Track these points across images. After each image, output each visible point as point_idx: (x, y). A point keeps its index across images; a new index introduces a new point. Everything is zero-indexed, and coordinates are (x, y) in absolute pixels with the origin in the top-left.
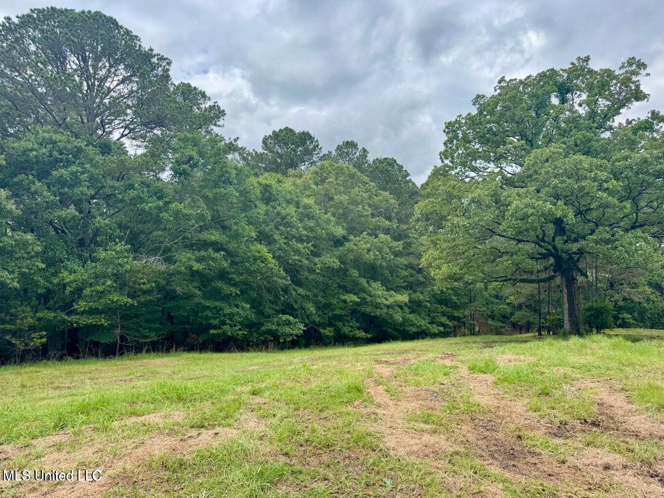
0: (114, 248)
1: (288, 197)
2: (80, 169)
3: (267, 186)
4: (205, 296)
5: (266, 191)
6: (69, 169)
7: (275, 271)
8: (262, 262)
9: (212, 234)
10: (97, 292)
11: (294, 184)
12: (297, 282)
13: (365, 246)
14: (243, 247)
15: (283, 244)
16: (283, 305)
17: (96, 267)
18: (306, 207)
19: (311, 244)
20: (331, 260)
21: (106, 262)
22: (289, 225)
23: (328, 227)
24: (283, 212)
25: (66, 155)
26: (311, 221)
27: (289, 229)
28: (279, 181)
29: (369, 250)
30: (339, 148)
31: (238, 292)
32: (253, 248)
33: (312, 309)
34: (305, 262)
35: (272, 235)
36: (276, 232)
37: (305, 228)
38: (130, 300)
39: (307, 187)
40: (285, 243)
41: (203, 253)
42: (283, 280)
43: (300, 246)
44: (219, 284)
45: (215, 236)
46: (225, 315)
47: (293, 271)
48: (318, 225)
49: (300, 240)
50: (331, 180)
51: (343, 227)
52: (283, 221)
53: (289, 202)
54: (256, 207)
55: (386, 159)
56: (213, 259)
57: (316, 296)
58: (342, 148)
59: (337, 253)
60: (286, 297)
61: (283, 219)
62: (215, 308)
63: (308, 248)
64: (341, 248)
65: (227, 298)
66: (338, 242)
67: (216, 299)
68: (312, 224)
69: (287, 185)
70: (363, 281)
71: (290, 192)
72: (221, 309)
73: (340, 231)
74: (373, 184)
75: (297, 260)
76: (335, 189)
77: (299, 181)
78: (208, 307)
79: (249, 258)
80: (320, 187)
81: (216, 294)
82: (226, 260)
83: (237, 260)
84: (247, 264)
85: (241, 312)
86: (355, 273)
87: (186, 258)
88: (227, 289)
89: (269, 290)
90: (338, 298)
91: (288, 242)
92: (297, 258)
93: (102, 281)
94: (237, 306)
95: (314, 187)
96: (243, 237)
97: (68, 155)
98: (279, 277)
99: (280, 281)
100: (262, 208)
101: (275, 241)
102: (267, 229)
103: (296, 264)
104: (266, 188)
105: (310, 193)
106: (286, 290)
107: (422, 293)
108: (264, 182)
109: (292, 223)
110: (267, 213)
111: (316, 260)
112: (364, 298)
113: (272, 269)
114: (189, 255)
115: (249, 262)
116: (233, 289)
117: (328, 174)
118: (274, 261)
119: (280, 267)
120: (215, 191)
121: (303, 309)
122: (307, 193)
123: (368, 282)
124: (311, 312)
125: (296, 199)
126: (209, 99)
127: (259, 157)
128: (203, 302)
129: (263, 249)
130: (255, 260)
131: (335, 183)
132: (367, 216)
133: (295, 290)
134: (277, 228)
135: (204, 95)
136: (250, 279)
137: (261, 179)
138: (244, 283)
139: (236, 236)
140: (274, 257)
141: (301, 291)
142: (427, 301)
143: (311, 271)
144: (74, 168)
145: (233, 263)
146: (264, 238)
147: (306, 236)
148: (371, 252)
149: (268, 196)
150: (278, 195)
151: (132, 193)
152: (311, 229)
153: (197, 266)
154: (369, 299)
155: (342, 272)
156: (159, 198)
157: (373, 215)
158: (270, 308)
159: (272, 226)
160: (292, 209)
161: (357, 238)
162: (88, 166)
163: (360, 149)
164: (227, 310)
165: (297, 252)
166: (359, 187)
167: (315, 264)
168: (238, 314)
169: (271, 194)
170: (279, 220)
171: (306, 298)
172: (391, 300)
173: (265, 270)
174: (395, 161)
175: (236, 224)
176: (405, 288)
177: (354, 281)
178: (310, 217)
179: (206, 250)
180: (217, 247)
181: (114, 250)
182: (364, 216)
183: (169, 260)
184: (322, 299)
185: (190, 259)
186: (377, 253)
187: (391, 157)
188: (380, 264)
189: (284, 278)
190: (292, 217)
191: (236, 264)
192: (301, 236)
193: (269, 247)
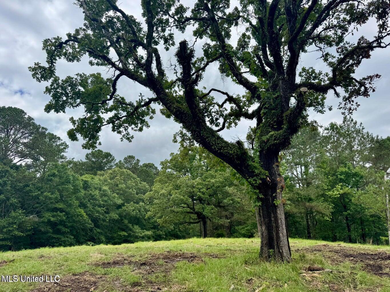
0: (18, 212)
1: (96, 186)
2: (7, 180)
3: (86, 181)
4: (54, 233)
5: (85, 183)
6: (2, 179)
7: (86, 221)
8: (81, 217)
9: (60, 205)
10: (9, 230)
11: (100, 180)
12: (97, 226)
13: (131, 208)
14: (73, 210)
15: (91, 209)
16: (89, 237)
17: (10, 220)
18: (104, 191)
19: (105, 208)
20: (114, 215)
21: (15, 218)
22: (95, 199)
23: (114, 200)
24: (93, 194)
25: (2, 173)
26: (106, 197)
27: (95, 201)
28: (92, 178)
29: (133, 210)
30: (125, 159)
31: (69, 231)
32: (77, 210)
33: (103, 239)
34: (101, 216)
35: (87, 204)
36: (89, 203)
37: (103, 201)
38: (22, 234)
39: (105, 181)
40: (92, 208)
41: (55, 213)
42: (90, 225)
43: (99, 209)
44: (60, 227)
45: (61, 206)
46: (61, 241)
47: (95, 221)
48: (109, 199)
49: (100, 206)
50: (118, 177)
51: (122, 199)
52: (92, 197)
53: (96, 189)
54: (80, 192)
55: (149, 164)
56: (59, 216)
57: (106, 233)
58: (127, 159)
59: (118, 212)
60: (91, 233)
61: (92, 196)
62: (58, 238)
63: (103, 210)
64: (120, 209)
65: (63, 234)
66: (119, 207)
67: (58, 234)
68: (106, 199)
69: (96, 180)
70: (130, 225)
71: (97, 184)
72: (60, 239)
73: (119, 202)
74: (138, 179)
75: (97, 216)
76: (119, 182)
77: (102, 178)
78: (55, 238)
79: (75, 215)
80: (112, 181)
81: (58, 232)
82: (65, 216)
83: (70, 216)
84: (74, 218)
85: (70, 240)
86: (126, 221)
87: (48, 216)
88: (64, 229)
89: (83, 230)
90: (117, 234)
91: (94, 208)
92: (97, 215)
93: (12, 226)
94: (67, 237)
95: (109, 181)
96: (73, 206)
97: (3, 173)
98: (88, 224)
99: (88, 225)
100: (83, 192)
101: (87, 207)
102: (84, 201)
103: (97, 218)
104: (86, 182)
105: (107, 184)
106: (91, 230)
107: (161, 231)
108: (85, 179)
109: (96, 198)
110: (85, 194)
111: (107, 215)
112: (130, 234)
113: (85, 220)
114: (49, 214)
115: (75, 217)
116: (66, 229)
117: (117, 174)
118: (86, 216)
119: (89, 219)
120: (63, 186)
121: (99, 239)
122: (106, 183)
123: (132, 225)
124: (103, 240)
125: (100, 187)
126: (62, 140)
127: (83, 164)
128: (52, 235)
129: (82, 211)
130: (78, 216)
131: (120, 179)
132: (134, 194)
133: (95, 229)
134: (89, 201)
135: (59, 138)
136: (75, 224)
137: (83, 178)
138: (72, 227)
139: (70, 205)
140: (86, 215)
141: (99, 230)
142: (164, 235)
143: (104, 221)
144: (5, 179)
145: (68, 217)
146: (83, 205)
147: (103, 204)
148: (135, 211)
149: (86, 186)
150: (91, 185)
151: (28, 188)
152: (106, 201)
153: (52, 219)
154: (132, 234)
155: (120, 221)
156: (39, 190)
157: (137, 194)
158: (83, 239)
159: (87, 200)
160: (97, 192)
161: (128, 205)
162: (10, 178)
163: (136, 159)
164: (63, 239)
165: (98, 212)
166: (131, 180)
167: (107, 217)
168: (68, 241)
169: (88, 185)
170: (90, 197)
171: (100, 233)
172: (143, 234)
173: (82, 221)
174: (154, 165)
175: (71, 200)
176: (152, 228)
177: (125, 225)
178: (105, 195)
179: (56, 212)
180: (61, 210)
181: (18, 213)
182: (132, 194)
183: (40, 217)
184: (109, 234)
185: (49, 216)
186: (138, 211)
187: (152, 163)
188: (139, 217)
189: (91, 224)
190: (97, 196)
191: (69, 218)
192: (101, 204)
193: (85, 210)
